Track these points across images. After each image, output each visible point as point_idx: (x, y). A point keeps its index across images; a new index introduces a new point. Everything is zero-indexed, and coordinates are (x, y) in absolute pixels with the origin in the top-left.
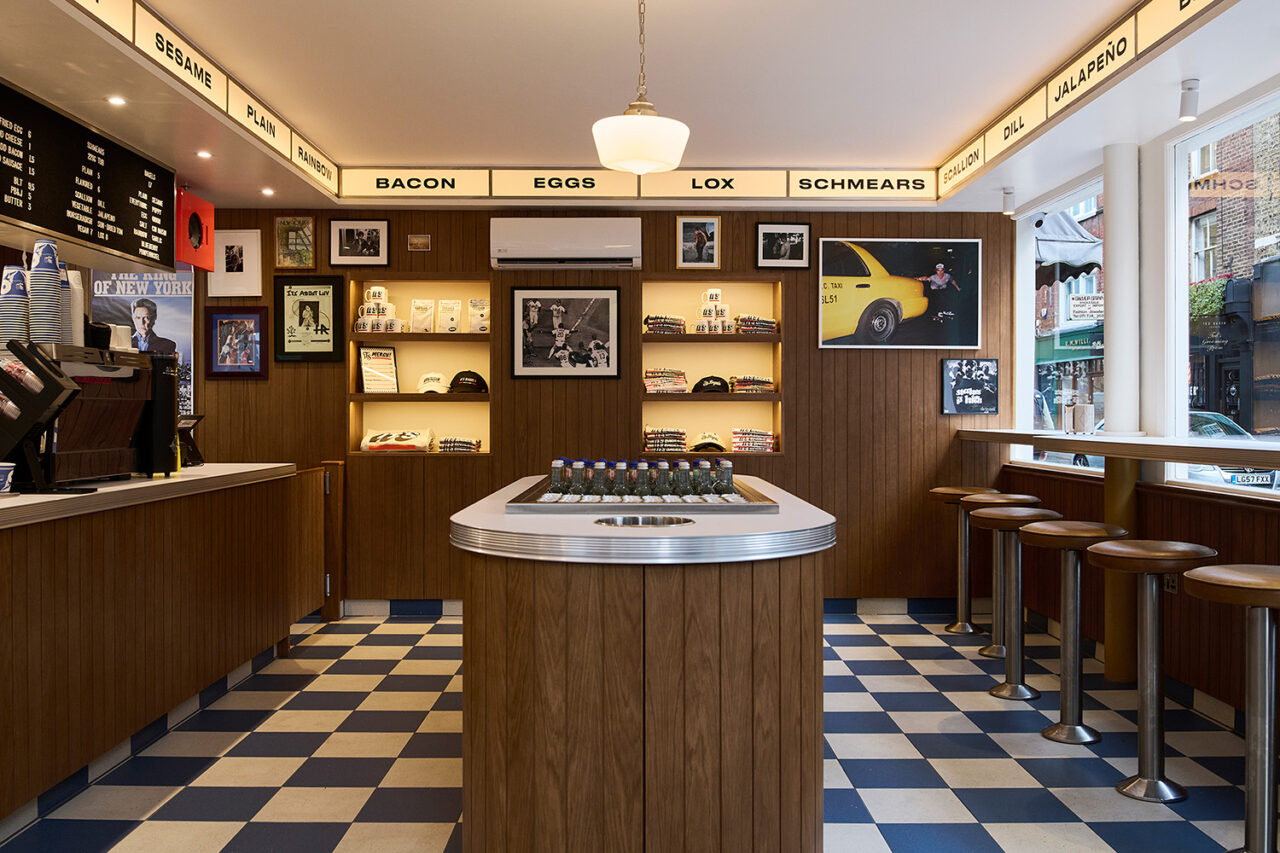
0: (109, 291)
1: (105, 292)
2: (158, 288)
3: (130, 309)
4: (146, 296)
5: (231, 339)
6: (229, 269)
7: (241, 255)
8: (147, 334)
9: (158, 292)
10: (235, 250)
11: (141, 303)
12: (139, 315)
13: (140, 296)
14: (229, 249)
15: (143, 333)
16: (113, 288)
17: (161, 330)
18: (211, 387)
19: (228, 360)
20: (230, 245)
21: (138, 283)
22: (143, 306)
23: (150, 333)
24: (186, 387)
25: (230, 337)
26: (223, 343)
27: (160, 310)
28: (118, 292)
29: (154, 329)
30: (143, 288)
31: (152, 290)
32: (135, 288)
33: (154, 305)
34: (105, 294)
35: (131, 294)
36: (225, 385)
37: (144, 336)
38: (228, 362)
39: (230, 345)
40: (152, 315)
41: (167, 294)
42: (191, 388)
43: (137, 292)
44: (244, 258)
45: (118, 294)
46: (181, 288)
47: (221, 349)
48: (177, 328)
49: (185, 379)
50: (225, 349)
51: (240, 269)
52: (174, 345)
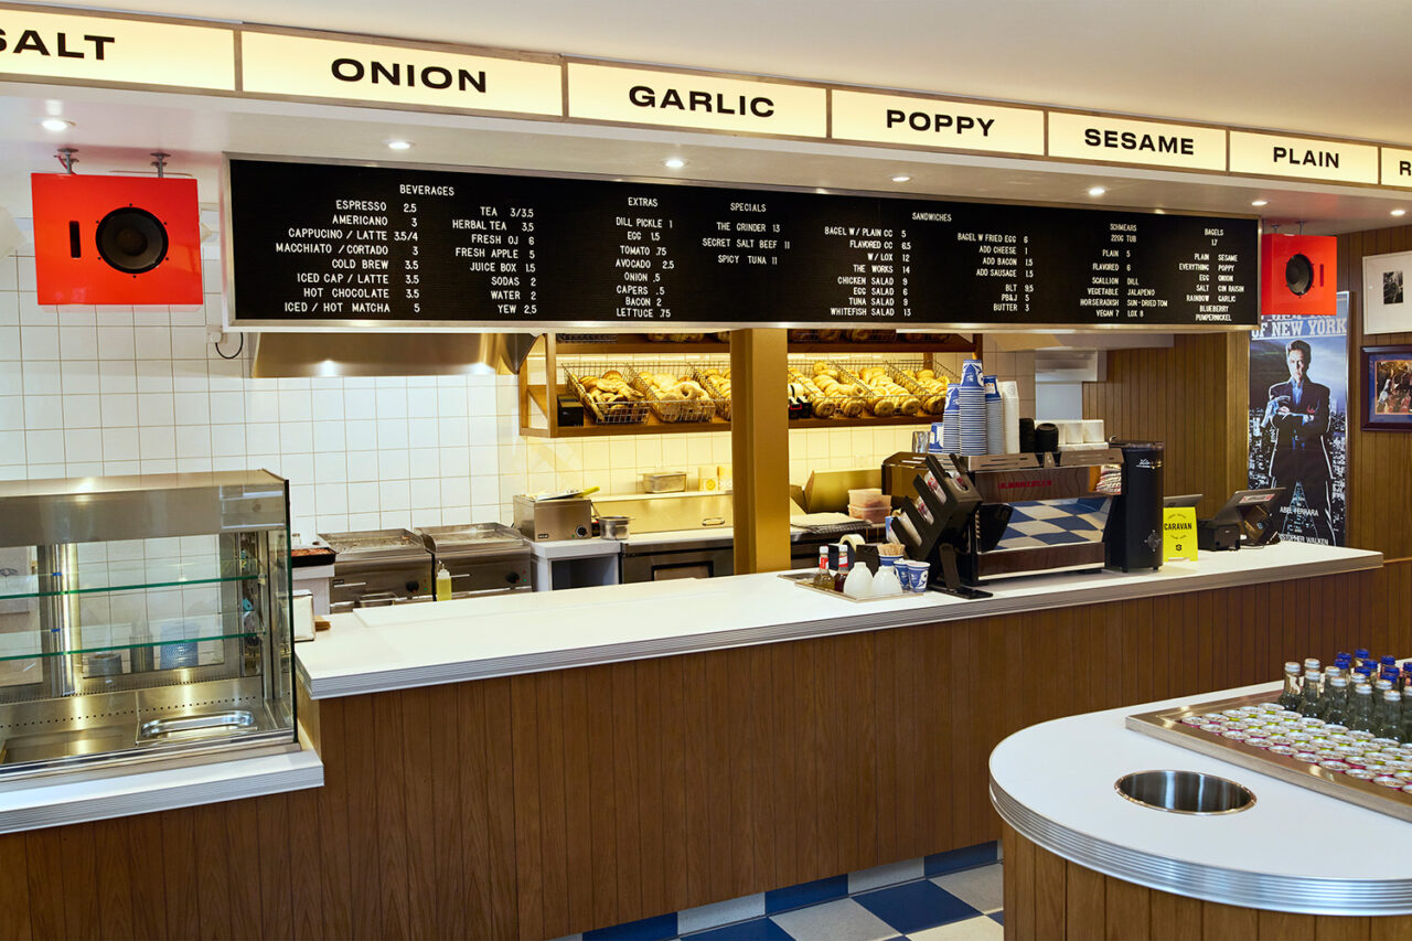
0: (1265, 335)
1: (1262, 335)
2: (1312, 328)
3: (1285, 351)
4: (1300, 338)
5: (1390, 383)
6: (1388, 301)
7: (1401, 282)
8: (1301, 379)
9: (1312, 332)
10: (1394, 277)
11: (1297, 345)
12: (1294, 357)
13: (1295, 338)
14: (1388, 276)
15: (1297, 378)
16: (1269, 331)
17: (1314, 376)
18: (1367, 441)
19: (1386, 408)
20: (1388, 271)
21: (1292, 323)
22: (1298, 348)
23: (1304, 378)
24: (1340, 439)
25: (1388, 381)
26: (1381, 388)
27: (1314, 353)
28: (1274, 334)
29: (1309, 373)
30: (1297, 329)
31: (1306, 330)
32: (1290, 328)
33: (1308, 347)
34: (1262, 337)
35: (1286, 335)
36: (1383, 438)
37: (1298, 381)
38: (1386, 411)
39: (1388, 391)
40: (1306, 359)
41: (1321, 334)
42: (1345, 439)
43: (1291, 334)
44: (1404, 286)
45: (1273, 337)
46: (1336, 326)
47: (1379, 395)
48: (1331, 371)
49: (1339, 430)
50: (1384, 395)
51: (1400, 299)
52: (1328, 390)
